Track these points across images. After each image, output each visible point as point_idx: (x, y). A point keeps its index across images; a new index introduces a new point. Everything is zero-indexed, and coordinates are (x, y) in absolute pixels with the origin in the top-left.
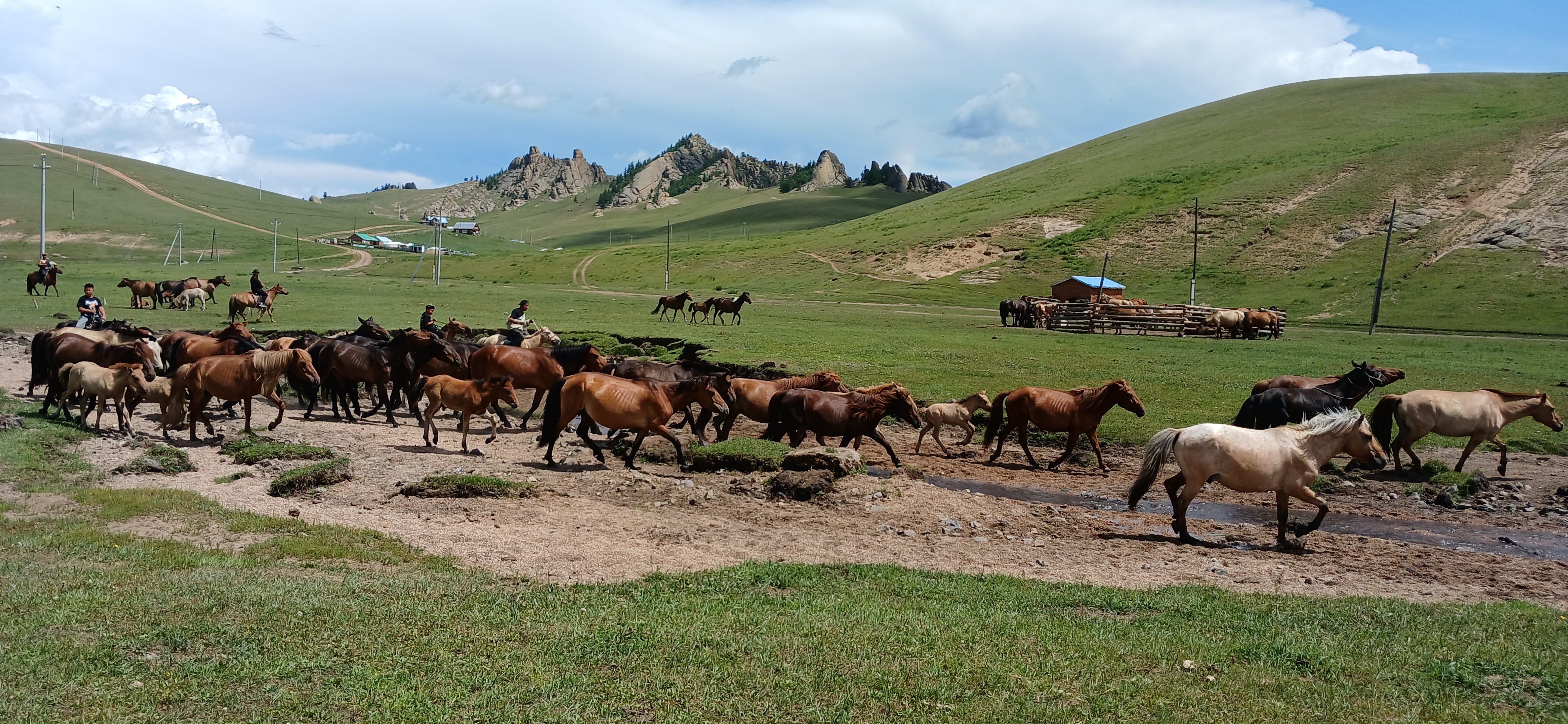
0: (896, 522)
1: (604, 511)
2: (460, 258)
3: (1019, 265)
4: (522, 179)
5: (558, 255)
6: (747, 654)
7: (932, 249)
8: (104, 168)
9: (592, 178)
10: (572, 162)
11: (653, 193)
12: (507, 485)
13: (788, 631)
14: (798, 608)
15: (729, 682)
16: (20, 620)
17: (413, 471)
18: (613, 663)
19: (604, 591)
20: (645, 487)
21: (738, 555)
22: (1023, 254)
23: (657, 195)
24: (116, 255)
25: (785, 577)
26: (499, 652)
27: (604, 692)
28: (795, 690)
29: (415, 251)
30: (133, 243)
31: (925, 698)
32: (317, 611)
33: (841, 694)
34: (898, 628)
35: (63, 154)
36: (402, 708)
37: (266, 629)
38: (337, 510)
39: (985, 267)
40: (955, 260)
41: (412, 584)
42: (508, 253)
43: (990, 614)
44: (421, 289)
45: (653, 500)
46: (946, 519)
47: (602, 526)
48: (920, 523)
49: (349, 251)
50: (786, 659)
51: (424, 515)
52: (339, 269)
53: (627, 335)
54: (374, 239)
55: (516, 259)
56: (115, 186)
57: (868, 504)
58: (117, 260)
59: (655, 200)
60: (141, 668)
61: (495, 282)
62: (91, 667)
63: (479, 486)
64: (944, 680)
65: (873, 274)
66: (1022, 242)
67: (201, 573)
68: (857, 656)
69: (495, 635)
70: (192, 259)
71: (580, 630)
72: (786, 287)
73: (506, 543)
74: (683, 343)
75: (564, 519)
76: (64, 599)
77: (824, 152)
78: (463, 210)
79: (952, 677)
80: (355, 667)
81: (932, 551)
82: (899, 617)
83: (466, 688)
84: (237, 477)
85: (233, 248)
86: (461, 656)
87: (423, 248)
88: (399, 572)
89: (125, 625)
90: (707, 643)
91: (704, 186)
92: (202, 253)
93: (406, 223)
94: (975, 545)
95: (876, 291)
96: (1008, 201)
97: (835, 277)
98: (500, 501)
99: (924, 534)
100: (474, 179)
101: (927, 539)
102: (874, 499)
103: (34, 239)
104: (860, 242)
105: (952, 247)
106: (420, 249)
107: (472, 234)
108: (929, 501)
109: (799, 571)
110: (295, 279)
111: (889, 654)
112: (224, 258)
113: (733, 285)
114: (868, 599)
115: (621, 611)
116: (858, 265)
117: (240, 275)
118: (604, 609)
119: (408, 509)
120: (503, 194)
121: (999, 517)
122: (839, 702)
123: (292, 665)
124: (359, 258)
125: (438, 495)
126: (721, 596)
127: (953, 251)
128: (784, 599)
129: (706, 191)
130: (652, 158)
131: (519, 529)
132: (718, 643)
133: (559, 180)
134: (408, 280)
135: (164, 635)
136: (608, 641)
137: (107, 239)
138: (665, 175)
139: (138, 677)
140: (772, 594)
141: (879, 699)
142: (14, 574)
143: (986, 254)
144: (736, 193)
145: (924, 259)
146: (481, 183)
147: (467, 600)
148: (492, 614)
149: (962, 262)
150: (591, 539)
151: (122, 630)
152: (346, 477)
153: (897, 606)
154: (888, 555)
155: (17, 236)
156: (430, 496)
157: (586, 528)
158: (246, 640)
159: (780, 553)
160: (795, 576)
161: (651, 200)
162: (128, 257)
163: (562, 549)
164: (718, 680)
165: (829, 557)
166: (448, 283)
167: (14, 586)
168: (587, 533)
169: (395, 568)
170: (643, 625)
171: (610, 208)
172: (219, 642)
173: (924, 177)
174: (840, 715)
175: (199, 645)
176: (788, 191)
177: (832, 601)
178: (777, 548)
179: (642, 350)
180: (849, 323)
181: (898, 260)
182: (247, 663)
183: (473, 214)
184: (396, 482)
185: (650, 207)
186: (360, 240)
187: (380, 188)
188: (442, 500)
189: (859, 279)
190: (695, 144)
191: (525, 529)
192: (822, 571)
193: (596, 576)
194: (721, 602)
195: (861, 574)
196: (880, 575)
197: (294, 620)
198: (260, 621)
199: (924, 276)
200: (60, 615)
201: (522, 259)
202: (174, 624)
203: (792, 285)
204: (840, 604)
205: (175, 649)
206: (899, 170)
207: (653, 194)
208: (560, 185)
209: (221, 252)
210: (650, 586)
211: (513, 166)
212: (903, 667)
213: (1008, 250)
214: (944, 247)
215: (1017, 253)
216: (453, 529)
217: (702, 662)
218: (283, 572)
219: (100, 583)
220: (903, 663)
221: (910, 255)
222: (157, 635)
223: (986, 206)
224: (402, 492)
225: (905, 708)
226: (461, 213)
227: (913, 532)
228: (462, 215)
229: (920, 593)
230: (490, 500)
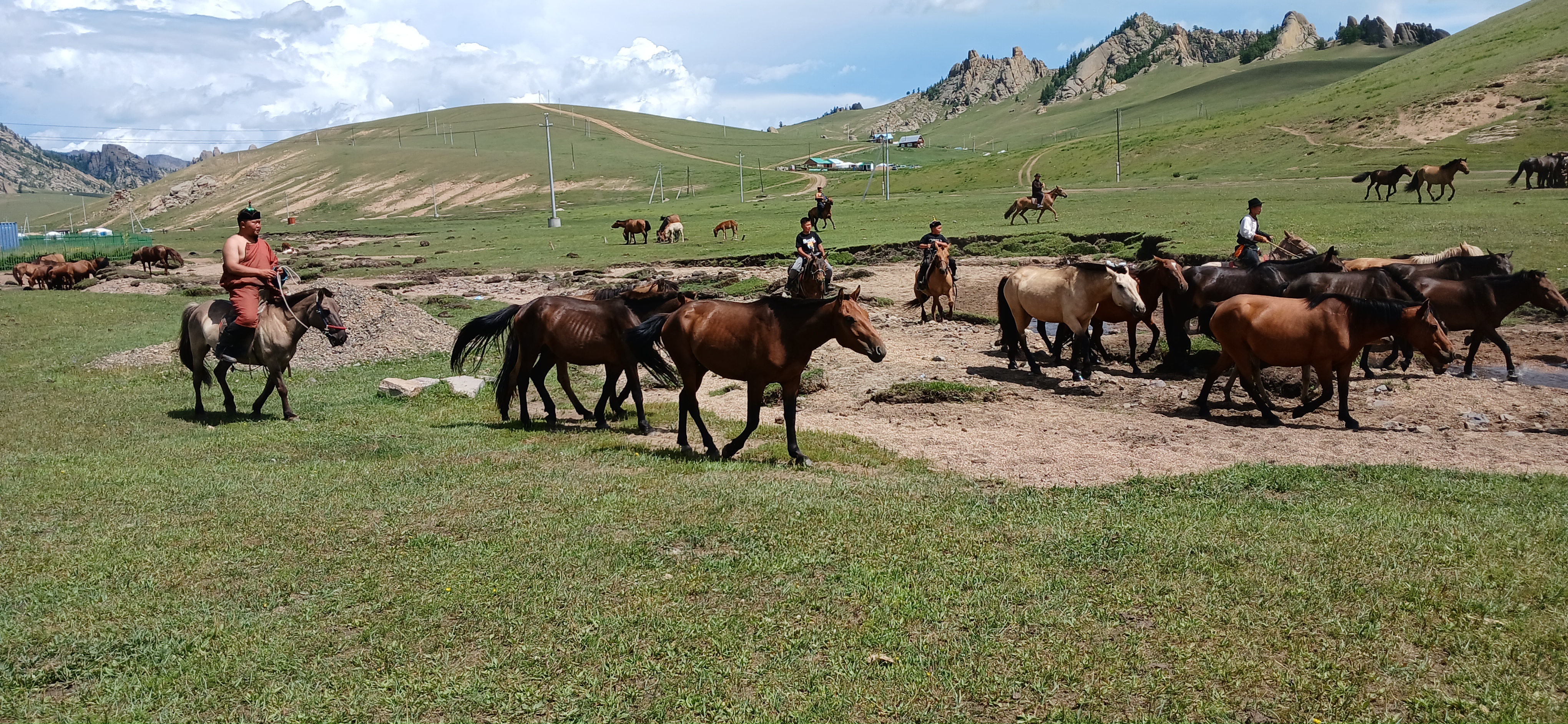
0: (1406, 418)
1: (1071, 415)
2: (906, 172)
3: (1542, 116)
4: (962, 85)
5: (1002, 158)
6: (1249, 560)
7: (1429, 106)
8: (594, 121)
9: (1033, 74)
10: (1011, 61)
11: (1099, 81)
12: (971, 390)
13: (1294, 537)
14: (1302, 513)
15: (1233, 590)
16: (570, 519)
17: (880, 379)
18: (1103, 567)
19: (1083, 494)
20: (1112, 388)
21: (1221, 457)
22: (1547, 103)
23: (1103, 83)
24: (611, 198)
25: (1283, 480)
26: (985, 552)
27: (1098, 596)
28: (1308, 599)
29: (865, 170)
30: (622, 186)
31: (1468, 611)
32: (812, 511)
33: (1364, 605)
34: (1425, 534)
35: (561, 112)
36: (900, 604)
37: (769, 527)
38: (817, 417)
39: (1499, 123)
40: (1459, 118)
41: (894, 485)
42: (953, 161)
43: (1540, 518)
44: (873, 205)
45: (1122, 401)
46: (1468, 412)
47: (1070, 429)
48: (1434, 418)
49: (806, 175)
50: (1294, 567)
51: (895, 420)
52: (798, 194)
53: (1079, 233)
54: (827, 162)
55: (960, 167)
56: (604, 136)
57: (1369, 399)
58: (612, 203)
59: (1101, 89)
60: (669, 562)
61: (941, 192)
62: (630, 561)
63: (944, 391)
64: (1489, 592)
65: (1357, 143)
66: (1545, 88)
67: (708, 477)
68: (1378, 565)
69: (980, 536)
70: (672, 196)
71: (1064, 534)
72: (1252, 167)
73: (974, 446)
74: (1141, 236)
75: (1030, 422)
76: (602, 501)
77: (1289, 14)
78: (907, 124)
79: (1501, 588)
80: (852, 564)
81: (1454, 448)
82: (1425, 523)
83: (958, 587)
84: (727, 390)
85: (705, 183)
86: (949, 555)
87: (872, 166)
88: (880, 474)
89: (651, 523)
90: (1205, 549)
91: (1154, 67)
92: (680, 189)
93: (855, 143)
94: (1507, 440)
95: (1361, 162)
96: (1523, 43)
97: (1310, 150)
98: (965, 406)
99: (1441, 430)
100: (916, 92)
101: (1446, 435)
102: (1376, 393)
103: (545, 190)
104: (1339, 108)
105: (1455, 103)
106: (869, 167)
107: (916, 146)
108: (1446, 393)
109: (1299, 474)
110: (760, 206)
111: (1418, 562)
112: (699, 193)
113: (1192, 170)
114: (1385, 502)
115: (1105, 515)
116: (1337, 135)
117: (712, 207)
118: (1085, 512)
119: (879, 415)
120: (945, 103)
121: (1537, 408)
122: (1363, 613)
123: (796, 561)
124: (814, 181)
125: (906, 401)
126: (1214, 501)
127: (1456, 107)
128: (1284, 503)
129: (1157, 72)
130: (1095, 45)
131: (986, 432)
132: (1215, 550)
133: (999, 81)
134: (860, 198)
135: (685, 533)
136: (1095, 545)
137: (602, 184)
138: (1110, 61)
139: (668, 570)
140: (1269, 497)
141: (1411, 612)
142: (560, 479)
143: (1499, 107)
144: (1190, 70)
145: (1420, 121)
146: (923, 94)
147: (948, 502)
148: (973, 515)
149: (1468, 119)
150: (1060, 442)
151: (651, 528)
152: (822, 387)
153: (1421, 510)
154: (1399, 454)
155: (532, 189)
156: (898, 402)
157: (1054, 431)
158: (754, 537)
159: (1270, 454)
160: (1295, 478)
161: (1096, 90)
162: (620, 199)
163: (1031, 452)
164: (1219, 587)
165: (1329, 457)
166: (897, 197)
167: (562, 490)
168: (1055, 436)
169: (875, 471)
170: (1130, 530)
171: (1054, 103)
172: (730, 539)
173: (1413, 27)
174: (1365, 628)
175: (714, 542)
176: (1250, 61)
177: (1341, 505)
178: (1266, 449)
179: (1096, 247)
180: (1332, 201)
181: (1387, 125)
182: (757, 559)
183: (917, 127)
184: (867, 389)
185: (1096, 96)
186: (814, 164)
187: (829, 112)
188: (910, 405)
189: (1340, 150)
190: (1141, 23)
191: (992, 432)
192: (1326, 472)
193: (1069, 479)
194: (1213, 507)
195: (1373, 476)
196: (1396, 476)
197: (793, 519)
198: (763, 520)
199: (1421, 140)
200: (601, 514)
201: (965, 167)
202: (692, 522)
203: (1261, 164)
204: (1352, 508)
205: (695, 545)
206: (1382, 23)
207: (1098, 83)
208: (1001, 86)
209: (696, 188)
210: (1133, 490)
211: (953, 73)
212: (1437, 577)
213: (1528, 100)
214: (1445, 103)
215: (1539, 102)
216: (923, 434)
217: (1200, 568)
218: (778, 475)
219: (628, 486)
220: (1437, 572)
221: (1402, 117)
222: (679, 533)
223: (1495, 51)
224: (873, 399)
225: (1444, 622)
226: (905, 127)
227: (1427, 428)
228: (906, 129)
229: (1448, 496)
230: (955, 405)
